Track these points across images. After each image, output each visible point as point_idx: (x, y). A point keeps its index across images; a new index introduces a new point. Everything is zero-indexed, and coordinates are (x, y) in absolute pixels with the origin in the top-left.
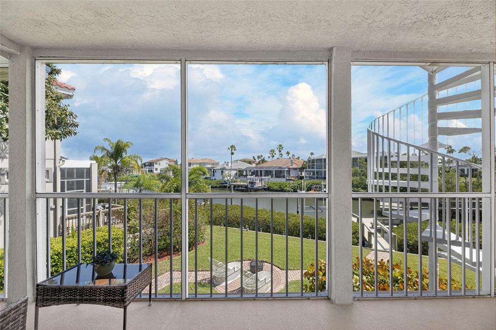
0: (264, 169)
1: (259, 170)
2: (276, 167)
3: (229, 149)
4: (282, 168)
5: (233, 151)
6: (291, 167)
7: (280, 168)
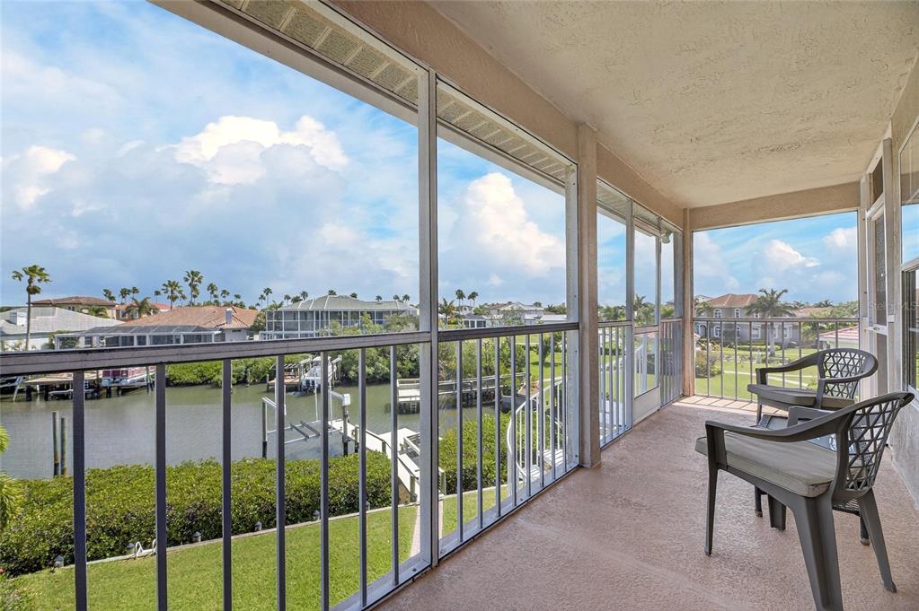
0: (152, 333)
1: (135, 335)
2: (184, 328)
3: (19, 276)
4: (205, 330)
5: (35, 283)
6: (226, 326)
7: (199, 329)
